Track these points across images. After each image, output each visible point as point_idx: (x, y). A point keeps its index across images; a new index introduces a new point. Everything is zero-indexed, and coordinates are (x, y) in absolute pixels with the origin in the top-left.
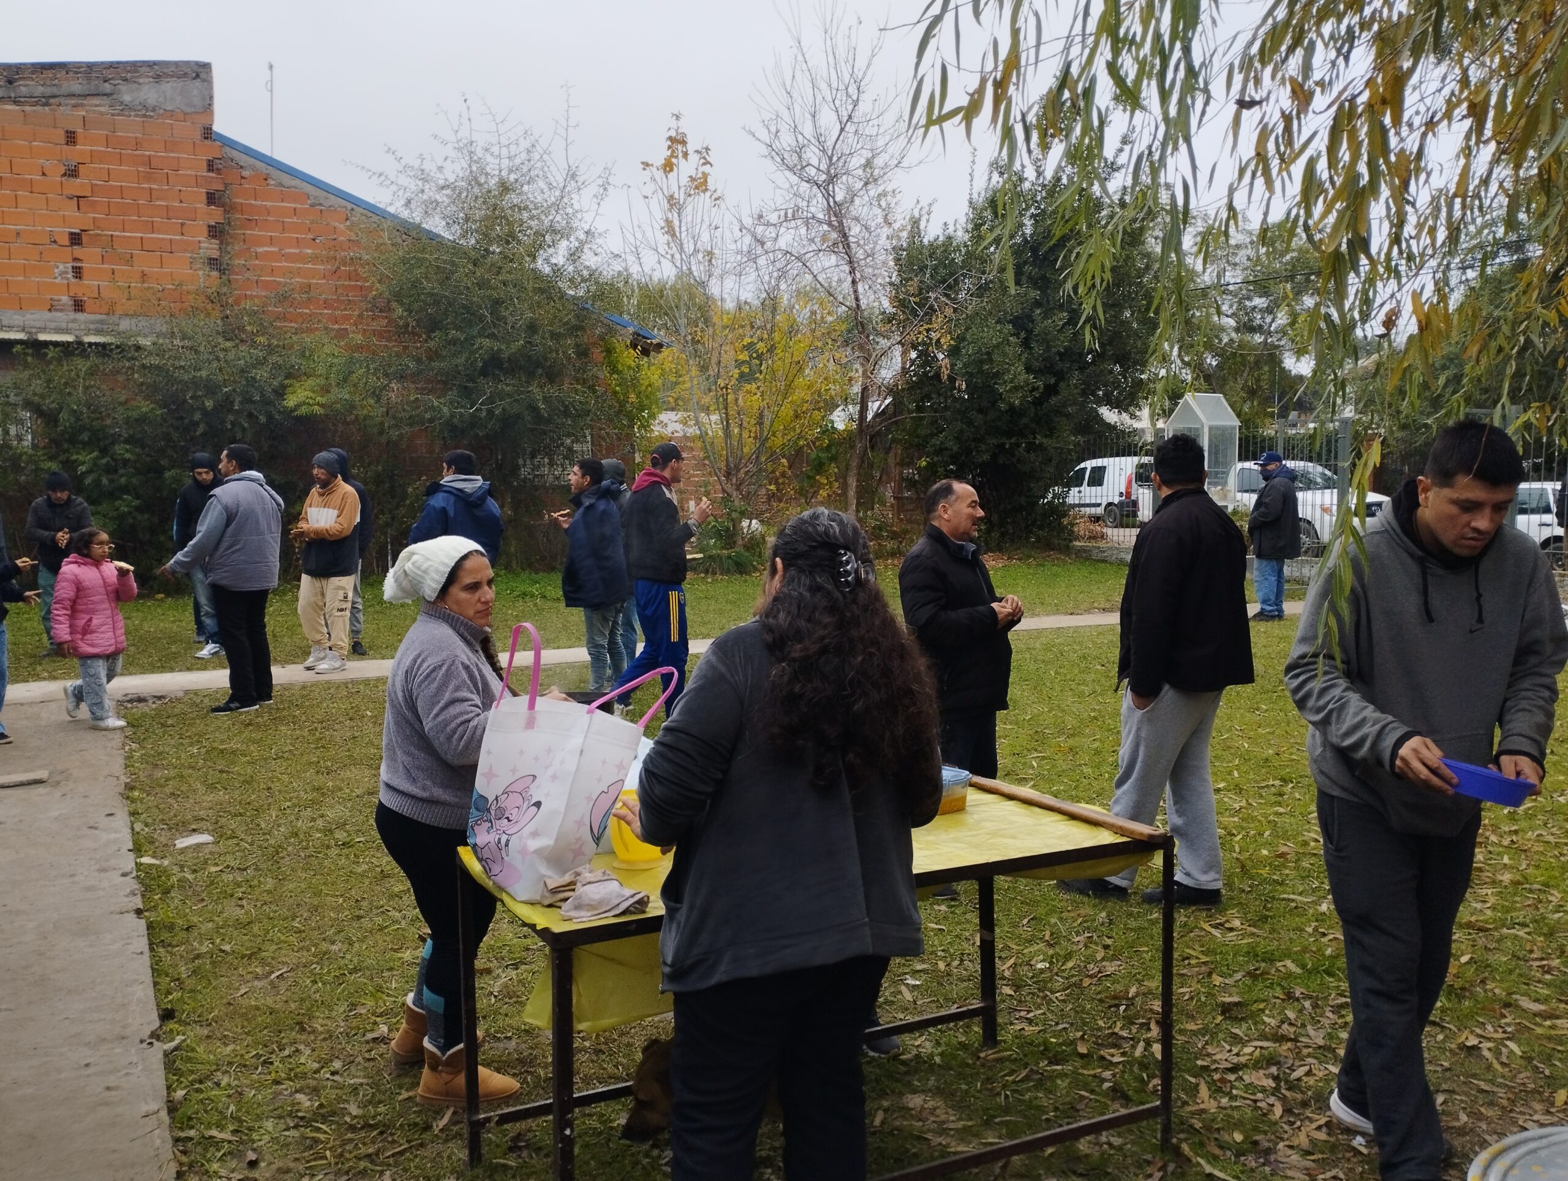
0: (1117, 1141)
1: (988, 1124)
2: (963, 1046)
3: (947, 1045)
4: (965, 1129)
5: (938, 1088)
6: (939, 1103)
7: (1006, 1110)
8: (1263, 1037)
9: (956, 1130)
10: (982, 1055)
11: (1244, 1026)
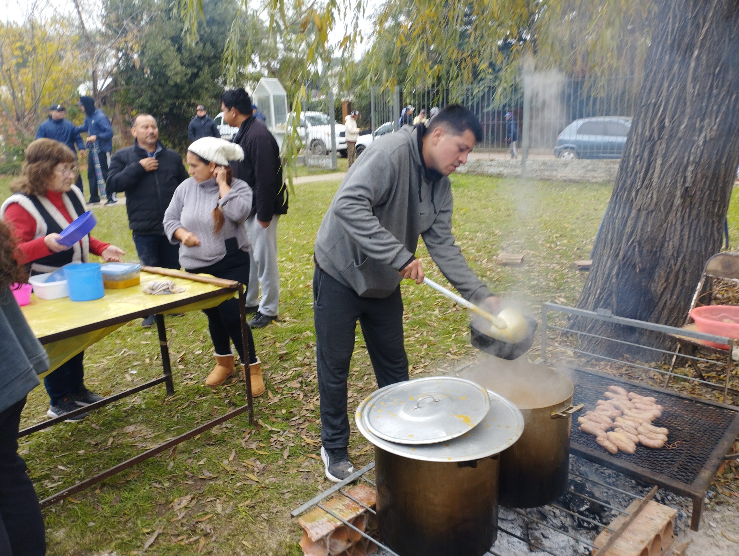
0: (229, 426)
1: (168, 431)
2: (157, 397)
3: (148, 398)
4: (156, 437)
5: (143, 420)
6: (143, 427)
7: (177, 423)
8: (297, 366)
9: (152, 438)
10: (166, 400)
11: (289, 362)
